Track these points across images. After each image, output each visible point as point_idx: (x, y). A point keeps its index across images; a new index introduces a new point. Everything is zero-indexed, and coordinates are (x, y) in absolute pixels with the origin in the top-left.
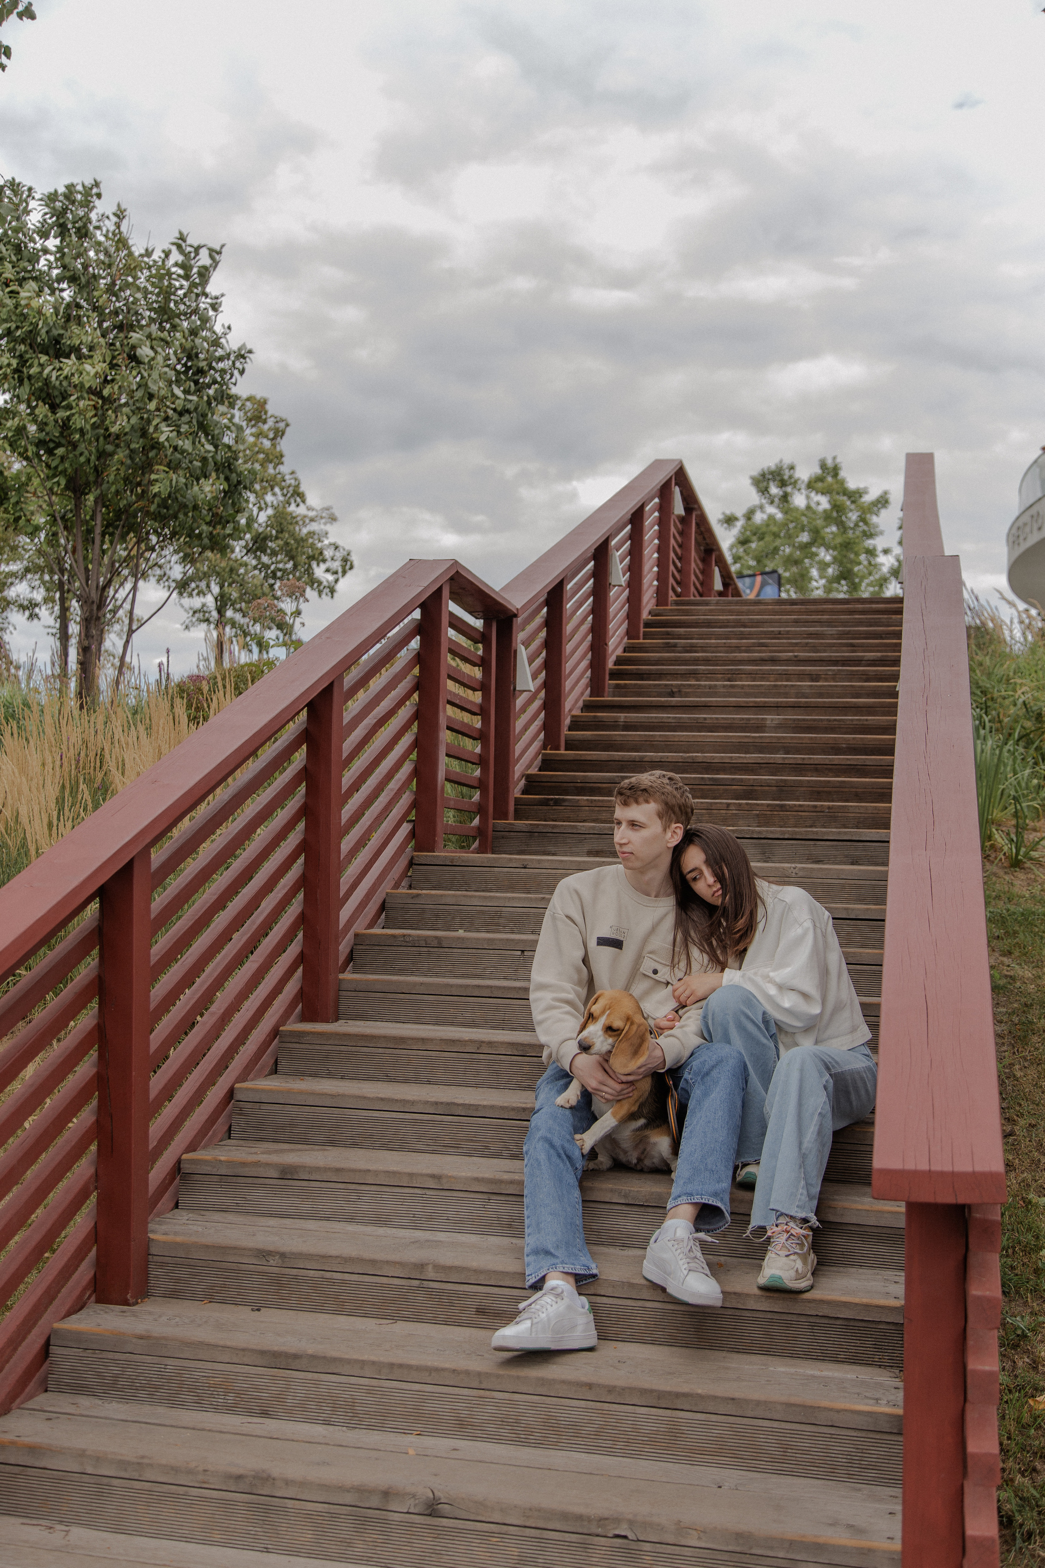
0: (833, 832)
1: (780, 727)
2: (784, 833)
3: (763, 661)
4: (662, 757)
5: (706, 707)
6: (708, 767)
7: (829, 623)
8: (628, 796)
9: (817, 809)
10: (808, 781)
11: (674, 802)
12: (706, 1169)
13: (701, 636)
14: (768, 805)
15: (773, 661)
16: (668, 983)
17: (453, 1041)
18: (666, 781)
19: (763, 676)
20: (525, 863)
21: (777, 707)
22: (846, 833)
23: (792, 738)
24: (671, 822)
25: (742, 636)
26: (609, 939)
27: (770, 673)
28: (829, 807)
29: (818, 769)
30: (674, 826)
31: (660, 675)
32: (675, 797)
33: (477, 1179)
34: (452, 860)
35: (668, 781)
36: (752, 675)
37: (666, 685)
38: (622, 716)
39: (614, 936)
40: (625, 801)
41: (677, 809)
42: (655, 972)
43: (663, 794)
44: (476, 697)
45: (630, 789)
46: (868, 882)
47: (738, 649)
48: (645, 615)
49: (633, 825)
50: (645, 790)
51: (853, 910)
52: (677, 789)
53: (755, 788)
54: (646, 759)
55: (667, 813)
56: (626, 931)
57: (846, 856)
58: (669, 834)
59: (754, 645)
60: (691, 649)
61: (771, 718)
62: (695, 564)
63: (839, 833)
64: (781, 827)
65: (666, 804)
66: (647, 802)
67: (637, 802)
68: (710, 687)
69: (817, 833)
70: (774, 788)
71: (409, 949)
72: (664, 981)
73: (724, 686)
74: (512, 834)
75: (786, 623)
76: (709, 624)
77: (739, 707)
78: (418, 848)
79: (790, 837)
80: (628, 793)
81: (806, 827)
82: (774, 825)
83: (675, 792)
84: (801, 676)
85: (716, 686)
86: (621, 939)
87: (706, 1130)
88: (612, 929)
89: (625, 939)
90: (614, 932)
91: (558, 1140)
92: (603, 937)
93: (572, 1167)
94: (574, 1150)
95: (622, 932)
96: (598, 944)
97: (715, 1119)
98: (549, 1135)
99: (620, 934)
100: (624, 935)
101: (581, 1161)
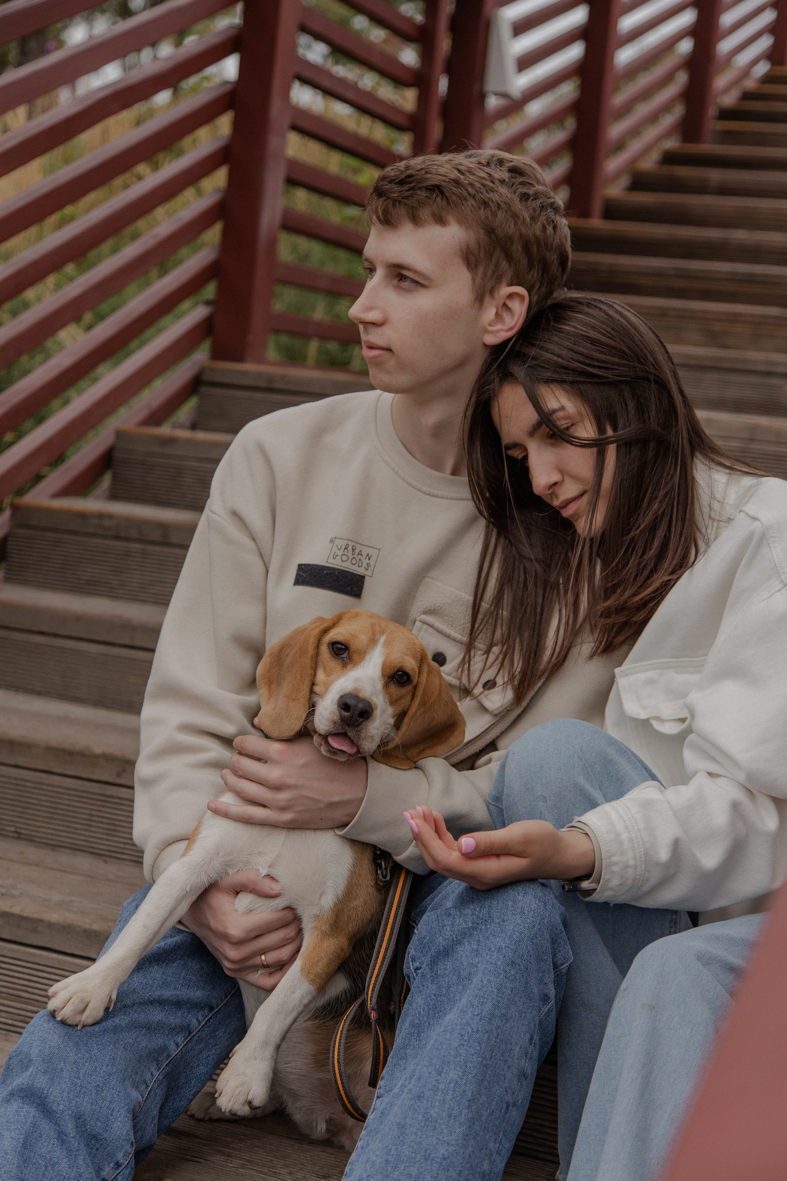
8: (395, 201)
11: (510, 228)
17: (71, 753)
18: (501, 174)
24: (499, 279)
26: (322, 568)
30: (505, 290)
32: (515, 216)
34: (270, 380)
35: (506, 176)
39: (336, 563)
40: (386, 212)
41: (517, 249)
43: (485, 204)
45: (402, 182)
49: (402, 277)
50: (437, 189)
52: (525, 197)
55: (490, 255)
56: (371, 551)
58: (490, 313)
65: (490, 231)
66: (441, 221)
67: (415, 220)
80: (396, 191)
83: (517, 205)
86: (361, 571)
87: (407, 1120)
88: (335, 546)
89: (369, 573)
90: (340, 553)
91: (65, 1094)
92: (309, 565)
93: (98, 1170)
94: (112, 1115)
95: (365, 554)
96: (299, 581)
97: (435, 1090)
98: (41, 1082)
99: (358, 559)
100: (365, 562)
101: (132, 1144)
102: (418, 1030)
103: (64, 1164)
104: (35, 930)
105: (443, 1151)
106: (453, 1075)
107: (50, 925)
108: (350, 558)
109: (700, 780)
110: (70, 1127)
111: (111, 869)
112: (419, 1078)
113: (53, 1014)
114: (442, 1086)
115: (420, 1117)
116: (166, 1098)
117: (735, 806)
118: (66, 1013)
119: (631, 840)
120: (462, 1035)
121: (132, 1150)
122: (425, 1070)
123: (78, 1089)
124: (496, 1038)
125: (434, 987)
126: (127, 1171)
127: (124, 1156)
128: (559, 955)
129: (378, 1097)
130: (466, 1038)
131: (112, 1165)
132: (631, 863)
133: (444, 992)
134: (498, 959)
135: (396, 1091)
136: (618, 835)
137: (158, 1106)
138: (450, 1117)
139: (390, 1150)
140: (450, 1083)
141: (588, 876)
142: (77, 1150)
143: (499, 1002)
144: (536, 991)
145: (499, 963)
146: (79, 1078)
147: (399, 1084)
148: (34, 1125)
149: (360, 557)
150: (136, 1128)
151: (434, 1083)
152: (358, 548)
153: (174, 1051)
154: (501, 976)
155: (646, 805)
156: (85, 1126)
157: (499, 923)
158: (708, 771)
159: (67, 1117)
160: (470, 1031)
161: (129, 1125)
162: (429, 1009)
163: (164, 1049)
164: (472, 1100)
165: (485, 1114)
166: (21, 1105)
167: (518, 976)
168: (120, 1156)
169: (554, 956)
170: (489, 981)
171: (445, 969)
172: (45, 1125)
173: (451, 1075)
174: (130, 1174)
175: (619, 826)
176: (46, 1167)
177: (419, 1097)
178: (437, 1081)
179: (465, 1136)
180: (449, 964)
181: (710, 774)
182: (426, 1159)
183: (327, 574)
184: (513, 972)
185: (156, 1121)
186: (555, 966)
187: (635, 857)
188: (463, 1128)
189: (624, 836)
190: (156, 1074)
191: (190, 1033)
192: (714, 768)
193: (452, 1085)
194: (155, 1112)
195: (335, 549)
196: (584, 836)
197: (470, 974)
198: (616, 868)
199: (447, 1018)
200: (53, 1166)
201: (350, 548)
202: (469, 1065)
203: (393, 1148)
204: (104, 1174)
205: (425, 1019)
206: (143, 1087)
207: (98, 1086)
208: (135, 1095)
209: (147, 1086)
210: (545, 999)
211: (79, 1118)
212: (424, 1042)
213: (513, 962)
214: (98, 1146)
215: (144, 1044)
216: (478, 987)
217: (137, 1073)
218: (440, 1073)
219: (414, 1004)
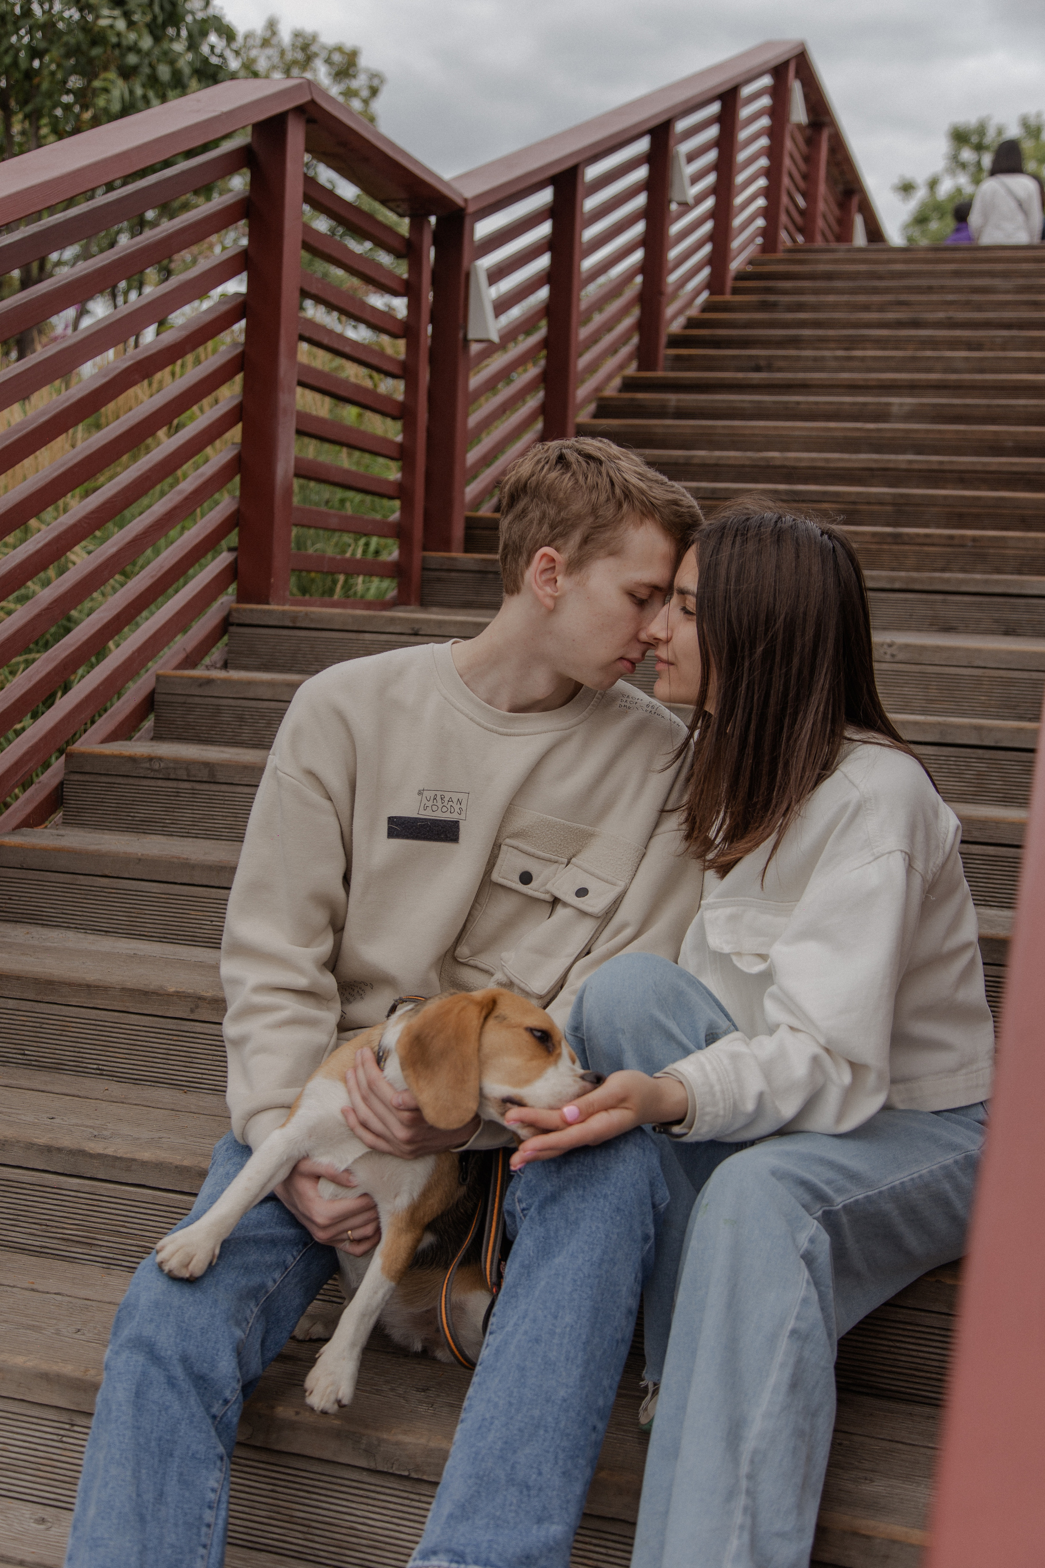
0: (977, 579)
1: (912, 415)
2: (893, 580)
3: (899, 324)
4: (719, 458)
5: (804, 387)
6: (790, 474)
7: (1005, 275)
9: (956, 542)
10: (946, 497)
12: (511, 1481)
13: (816, 292)
14: (874, 534)
15: (916, 324)
16: (555, 902)
17: (146, 993)
19: (897, 343)
20: (417, 627)
21: (912, 388)
22: (997, 582)
23: (927, 431)
25: (875, 291)
26: (414, 820)
27: (909, 340)
28: (974, 539)
29: (963, 478)
31: (745, 343)
33: (46, 1378)
34: (294, 618)
36: (880, 343)
37: (750, 357)
38: (673, 399)
39: (427, 814)
42: (526, 878)
44: (396, 348)
46: (1025, 675)
47: (866, 308)
48: (735, 265)
51: (991, 729)
53: (859, 507)
54: (695, 461)
56: (460, 796)
57: (996, 621)
59: (891, 303)
60: (800, 307)
61: (898, 402)
62: (825, 204)
63: (986, 582)
64: (893, 569)
68: (815, 359)
69: (948, 581)
70: (889, 508)
71: (160, 783)
72: (547, 897)
73: (836, 358)
74: (453, 574)
75: (942, 274)
76: (829, 276)
77: (853, 388)
78: (243, 596)
79: (904, 586)
81: (935, 570)
82: (882, 568)
84: (954, 344)
85: (823, 358)
86: (454, 817)
87: (527, 1363)
88: (424, 798)
89: (463, 816)
90: (430, 804)
91: (172, 1339)
92: (400, 818)
93: (208, 1408)
94: (217, 1355)
95: (455, 800)
96: (392, 834)
97: (552, 1333)
98: (148, 1331)
99: (449, 807)
100: (457, 807)
101: (238, 1381)
102: (528, 1270)
103: (176, 1406)
104: (128, 1169)
105: (562, 1393)
106: (568, 1319)
107: (144, 1164)
108: (440, 807)
109: (783, 1033)
110: (178, 1371)
111: (191, 1100)
112: (534, 1321)
113: (160, 1266)
114: (558, 1330)
115: (539, 1360)
116: (267, 1332)
117: (815, 1060)
118: (173, 1264)
119: (723, 1092)
120: (575, 1281)
121: (238, 1387)
122: (540, 1312)
123: (184, 1332)
124: (606, 1281)
125: (542, 1230)
126: (236, 1407)
127: (232, 1392)
128: (657, 1197)
129: (491, 1333)
130: (579, 1283)
131: (221, 1402)
132: (721, 1113)
133: (552, 1234)
134: (605, 1206)
135: (509, 1328)
136: (712, 1087)
137: (260, 1340)
138: (568, 1360)
139: (512, 1392)
140: (565, 1327)
141: (679, 1122)
142: (188, 1392)
143: (607, 1247)
144: (639, 1232)
145: (606, 1210)
146: (184, 1322)
147: (512, 1323)
148: (144, 1373)
149: (451, 803)
150: (241, 1364)
151: (550, 1327)
152: (447, 796)
153: (272, 1287)
154: (608, 1223)
155: (735, 1057)
156: (192, 1368)
157: (603, 1171)
158: (791, 1025)
159: (175, 1362)
160: (582, 1275)
161: (234, 1364)
162: (538, 1252)
163: (262, 1286)
164: (587, 1343)
165: (598, 1354)
166: (130, 1355)
167: (623, 1221)
168: (227, 1394)
169: (653, 1197)
170: (598, 1228)
171: (553, 1213)
172: (154, 1372)
173: (567, 1320)
174: (239, 1408)
175: (713, 1077)
176: (160, 1411)
177: (537, 1341)
178: (553, 1325)
179: (583, 1378)
180: (556, 1209)
181: (792, 1028)
182: (548, 1401)
183: (421, 826)
184: (618, 1218)
185: (259, 1354)
186: (654, 1206)
187: (725, 1109)
188: (580, 1370)
189: (717, 1088)
190: (255, 1310)
191: (286, 1269)
192: (796, 1024)
193: (568, 1329)
194: (258, 1346)
195: (424, 801)
196: (679, 1085)
197: (577, 1218)
198: (707, 1118)
199: (557, 1261)
200: (166, 1409)
201: (438, 798)
202: (582, 1309)
203: (516, 1390)
204: (214, 1410)
205: (535, 1260)
206: (244, 1324)
207: (202, 1328)
208: (239, 1333)
209: (248, 1323)
210: (646, 1238)
211: (185, 1360)
212: (534, 1282)
213: (618, 1209)
214: (205, 1385)
215: (243, 1282)
216: (587, 1232)
217: (239, 1311)
218: (556, 1317)
219: (523, 1246)
